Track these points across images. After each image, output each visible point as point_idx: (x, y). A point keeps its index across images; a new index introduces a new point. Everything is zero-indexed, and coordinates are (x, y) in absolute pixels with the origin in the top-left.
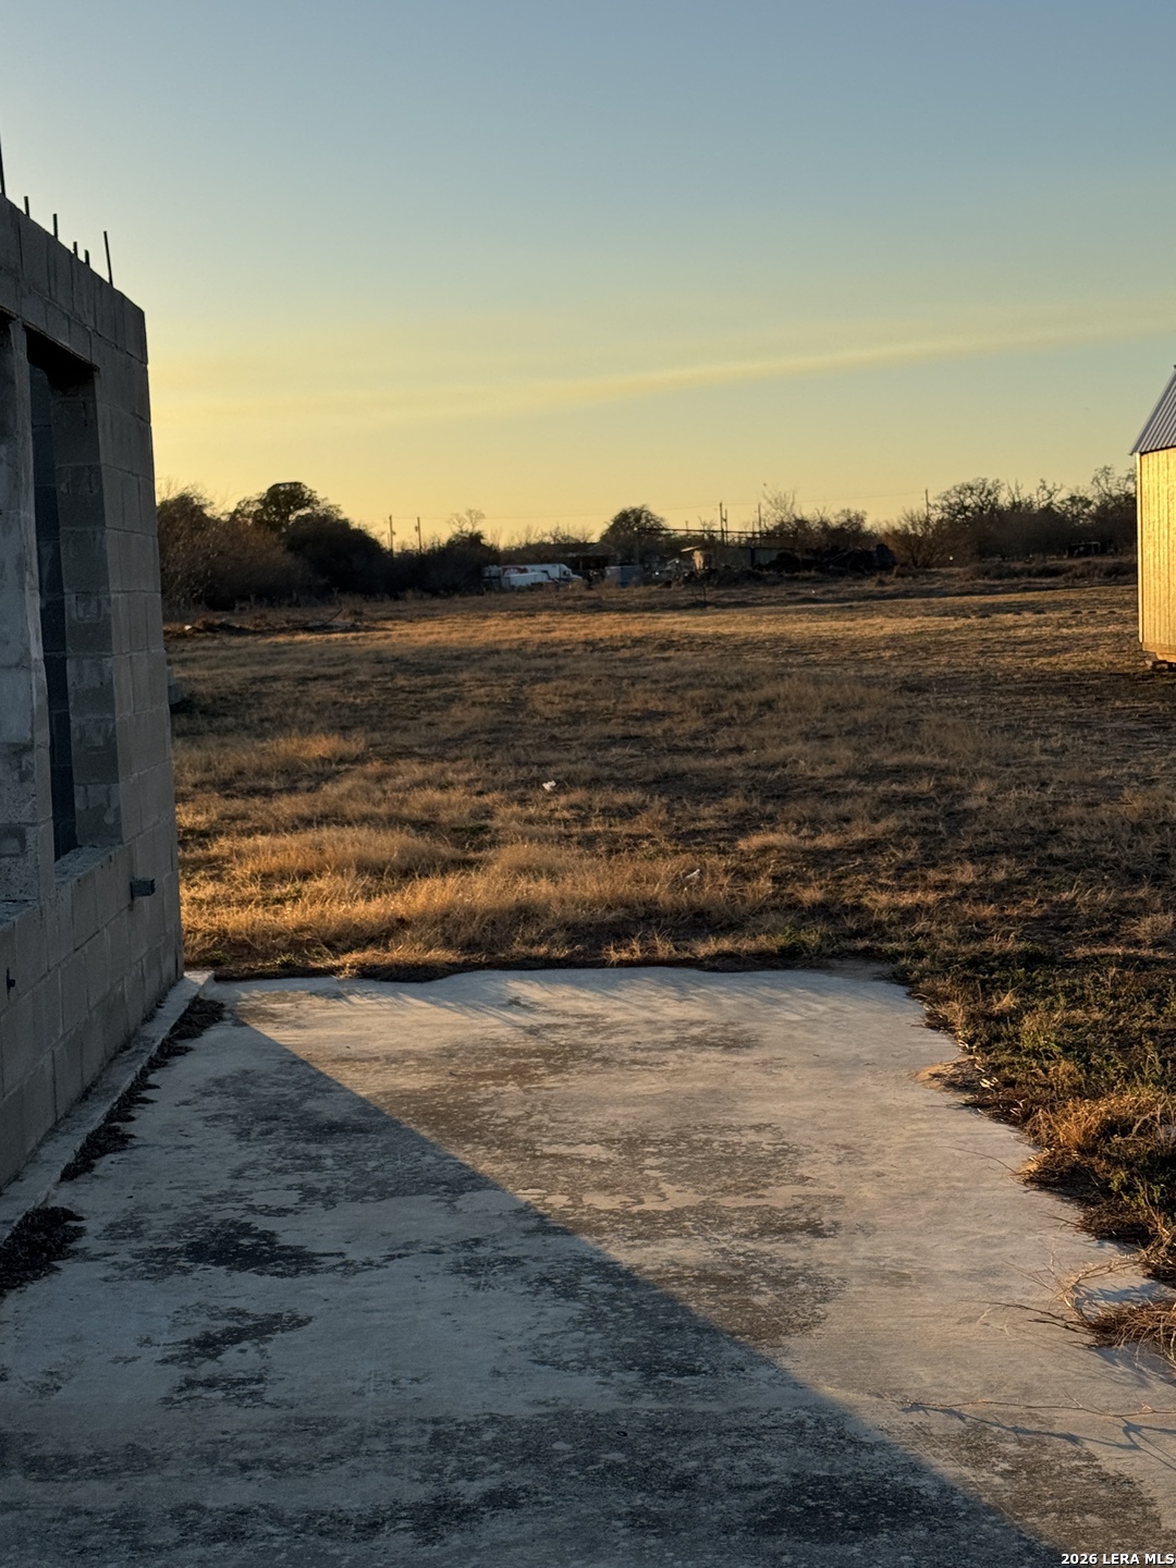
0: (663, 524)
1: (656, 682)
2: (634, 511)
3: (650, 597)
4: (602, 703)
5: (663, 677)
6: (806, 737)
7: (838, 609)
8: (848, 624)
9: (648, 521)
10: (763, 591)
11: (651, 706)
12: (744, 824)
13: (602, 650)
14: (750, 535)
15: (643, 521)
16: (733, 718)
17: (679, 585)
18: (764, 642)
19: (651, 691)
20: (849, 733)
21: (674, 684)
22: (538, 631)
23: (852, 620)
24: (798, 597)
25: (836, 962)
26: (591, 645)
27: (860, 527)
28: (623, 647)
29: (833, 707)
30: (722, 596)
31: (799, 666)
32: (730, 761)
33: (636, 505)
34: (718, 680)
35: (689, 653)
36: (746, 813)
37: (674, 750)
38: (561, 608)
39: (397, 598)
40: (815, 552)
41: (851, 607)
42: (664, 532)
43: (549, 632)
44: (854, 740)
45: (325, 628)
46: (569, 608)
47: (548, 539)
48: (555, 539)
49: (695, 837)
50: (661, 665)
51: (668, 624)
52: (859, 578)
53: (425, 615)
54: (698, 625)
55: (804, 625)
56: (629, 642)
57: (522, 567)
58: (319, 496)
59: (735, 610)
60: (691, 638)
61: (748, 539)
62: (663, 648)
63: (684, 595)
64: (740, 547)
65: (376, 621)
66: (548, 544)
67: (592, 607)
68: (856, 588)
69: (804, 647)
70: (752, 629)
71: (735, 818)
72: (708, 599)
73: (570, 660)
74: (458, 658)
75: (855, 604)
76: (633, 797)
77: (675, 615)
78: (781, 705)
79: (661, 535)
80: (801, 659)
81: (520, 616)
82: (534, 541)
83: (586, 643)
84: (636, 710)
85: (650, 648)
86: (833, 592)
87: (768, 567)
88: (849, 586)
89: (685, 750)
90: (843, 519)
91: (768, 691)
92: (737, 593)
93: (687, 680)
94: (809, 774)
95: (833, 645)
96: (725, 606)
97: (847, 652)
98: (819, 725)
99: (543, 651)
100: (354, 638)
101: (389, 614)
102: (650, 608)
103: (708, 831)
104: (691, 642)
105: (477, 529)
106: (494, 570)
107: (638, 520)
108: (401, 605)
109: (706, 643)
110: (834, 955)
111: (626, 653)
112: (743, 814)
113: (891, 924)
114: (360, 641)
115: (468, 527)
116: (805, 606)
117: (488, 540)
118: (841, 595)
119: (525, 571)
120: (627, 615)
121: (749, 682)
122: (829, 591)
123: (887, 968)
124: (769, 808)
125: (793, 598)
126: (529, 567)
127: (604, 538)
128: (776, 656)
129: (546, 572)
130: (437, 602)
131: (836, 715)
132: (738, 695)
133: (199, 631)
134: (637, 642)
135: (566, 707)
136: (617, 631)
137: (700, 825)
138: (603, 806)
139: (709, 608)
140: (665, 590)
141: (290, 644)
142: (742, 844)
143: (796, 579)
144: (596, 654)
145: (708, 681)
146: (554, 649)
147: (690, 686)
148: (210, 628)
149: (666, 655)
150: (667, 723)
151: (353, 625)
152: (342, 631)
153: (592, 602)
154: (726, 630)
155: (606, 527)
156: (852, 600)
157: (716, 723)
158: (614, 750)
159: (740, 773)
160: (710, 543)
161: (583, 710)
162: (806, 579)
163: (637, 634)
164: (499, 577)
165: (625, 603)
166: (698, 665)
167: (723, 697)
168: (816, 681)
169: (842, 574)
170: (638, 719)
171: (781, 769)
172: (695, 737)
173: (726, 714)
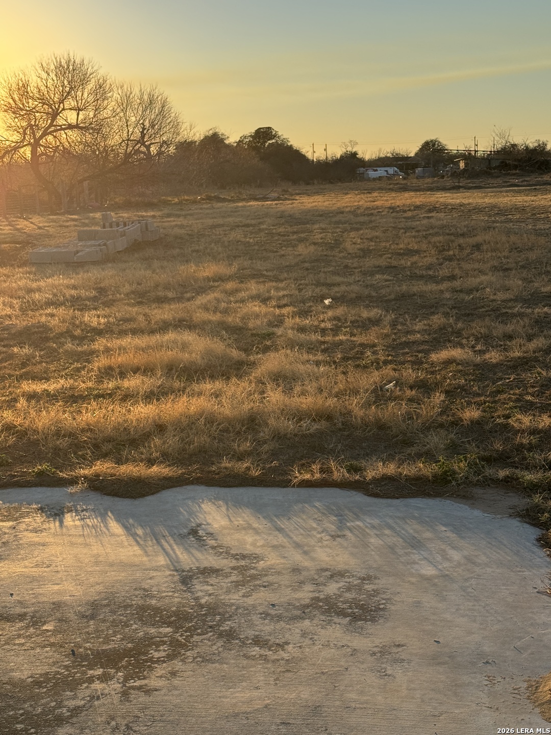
0: (446, 147)
1: (418, 231)
2: (432, 141)
3: (432, 184)
4: (384, 244)
5: (424, 228)
6: (495, 269)
7: (529, 190)
8: (533, 198)
9: (439, 146)
10: (491, 181)
11: (410, 247)
12: (440, 339)
13: (397, 212)
14: (489, 153)
15: (436, 146)
16: (454, 255)
17: (448, 177)
18: (485, 208)
19: (414, 237)
20: (523, 267)
21: (428, 232)
22: (369, 201)
23: (535, 196)
24: (508, 184)
25: (478, 491)
26: (392, 209)
27: (544, 149)
28: (409, 210)
29: (516, 249)
30: (469, 183)
31: (501, 222)
32: (445, 285)
33: (433, 138)
34: (453, 230)
35: (443, 214)
36: (444, 328)
37: (414, 277)
38: (386, 189)
39: (308, 184)
40: (519, 161)
41: (535, 189)
42: (446, 151)
43: (374, 201)
44: (524, 274)
45: (265, 199)
46: (390, 189)
47: (389, 155)
48: (392, 155)
49: (404, 348)
50: (425, 222)
51: (437, 198)
52: (541, 174)
53: (317, 193)
54: (453, 199)
55: (509, 199)
56: (412, 208)
57: (375, 169)
58: (280, 134)
59: (474, 191)
60: (446, 205)
61: (488, 154)
62: (430, 211)
63: (449, 183)
64: (483, 159)
65: (292, 195)
66: (389, 157)
67: (401, 188)
68: (540, 179)
69: (506, 211)
70: (480, 201)
71: (435, 332)
72: (461, 184)
73: (378, 217)
74: (321, 216)
75: (538, 187)
76: (375, 313)
77: (443, 193)
78: (485, 247)
79: (445, 153)
80: (503, 218)
81: (364, 193)
82: (382, 155)
83: (390, 208)
84: (401, 249)
85: (423, 211)
86: (527, 181)
87: (494, 168)
88: (536, 178)
89: (420, 276)
90: (536, 144)
91: (479, 239)
92: (477, 182)
93: (436, 230)
94: (492, 297)
95: (522, 210)
96: (470, 188)
97: (529, 214)
98: (504, 261)
99: (366, 212)
100: (276, 204)
101: (300, 192)
102: (431, 189)
103: (414, 343)
104: (446, 208)
105: (354, 150)
106: (362, 169)
107: (434, 145)
108: (309, 187)
109: (454, 208)
110: (479, 484)
111: (409, 214)
112: (442, 329)
113: (531, 448)
114: (278, 206)
115: (349, 149)
116: (511, 188)
117: (360, 155)
118: (531, 183)
119: (376, 170)
120: (418, 193)
121: (470, 232)
122: (525, 181)
123: (522, 502)
124: (460, 325)
125: (505, 184)
126: (378, 169)
127: (416, 154)
128: (490, 216)
129: (387, 171)
130: (327, 186)
131: (517, 254)
132: (461, 241)
133: (203, 199)
134: (417, 207)
135: (362, 246)
136: (408, 202)
137: (411, 338)
138: (353, 318)
139: (461, 190)
140: (441, 180)
141: (244, 207)
142: (434, 357)
143: (508, 174)
144: (394, 214)
145: (447, 231)
146: (373, 211)
147: (437, 234)
148: (209, 198)
149: (430, 215)
150: (415, 258)
151: (278, 197)
152: (272, 201)
153: (401, 186)
154: (466, 201)
155: (418, 149)
156: (537, 185)
157: (444, 259)
158: (377, 276)
159: (447, 295)
160: (468, 157)
161: (371, 248)
162: (514, 174)
163: (418, 203)
164: (363, 174)
165: (419, 186)
166: (445, 221)
167: (453, 241)
168: (508, 232)
169: (532, 172)
170: (400, 254)
171: (475, 293)
172: (429, 268)
173: (451, 253)
